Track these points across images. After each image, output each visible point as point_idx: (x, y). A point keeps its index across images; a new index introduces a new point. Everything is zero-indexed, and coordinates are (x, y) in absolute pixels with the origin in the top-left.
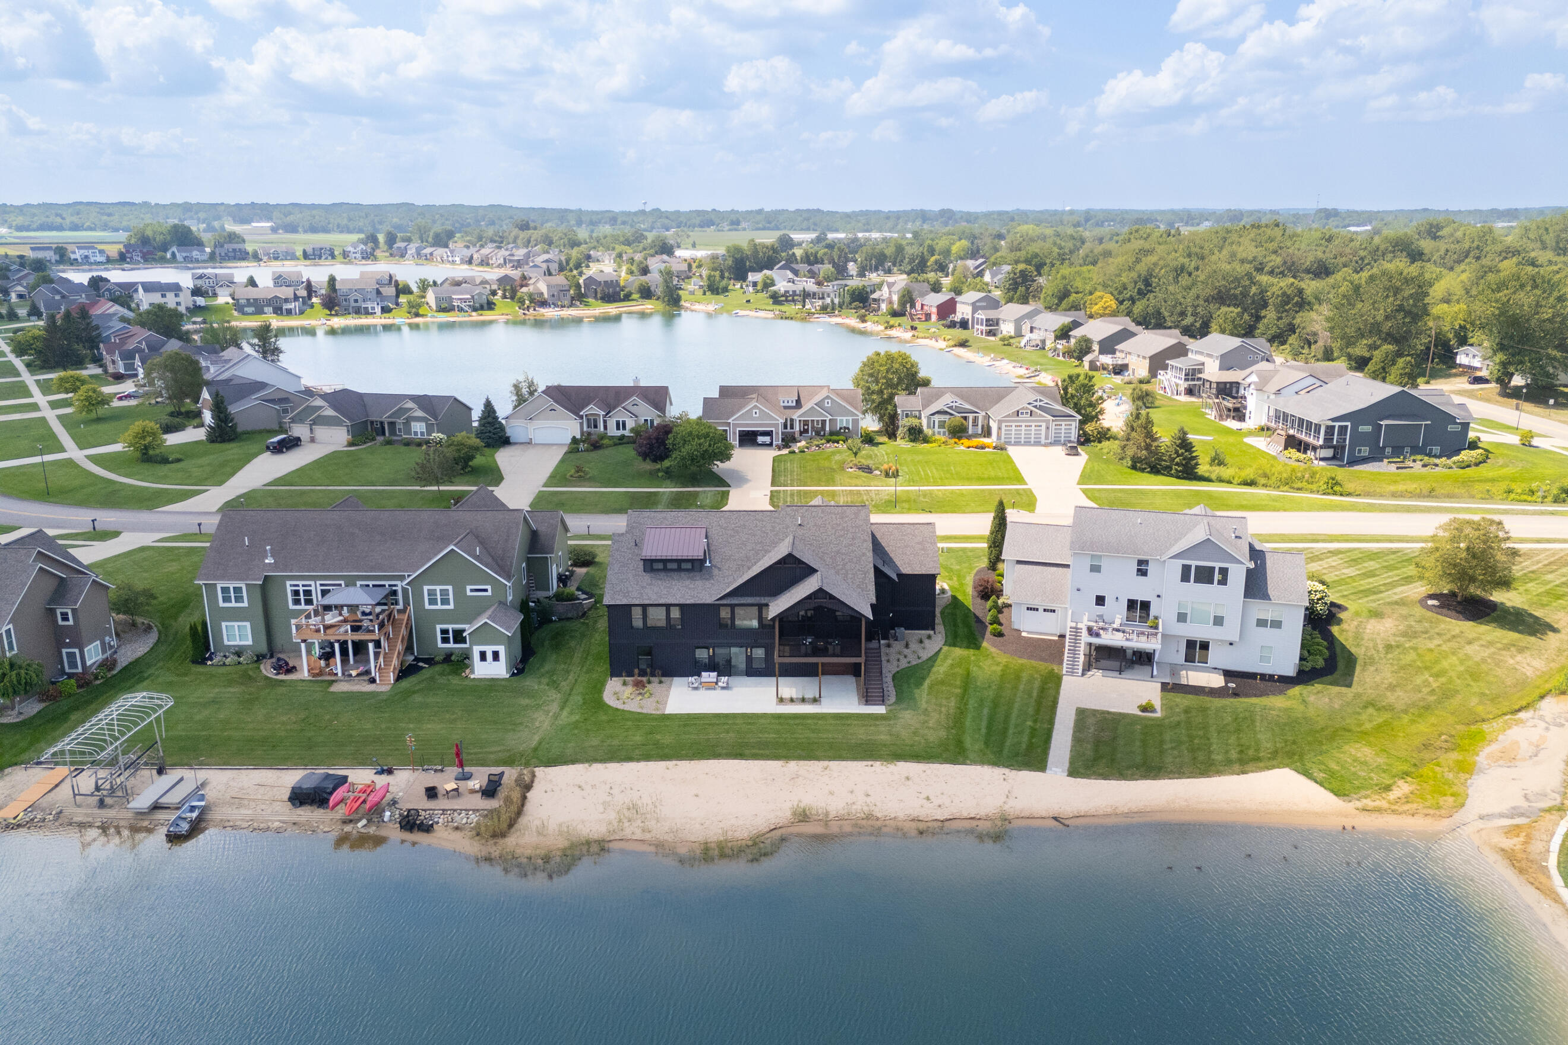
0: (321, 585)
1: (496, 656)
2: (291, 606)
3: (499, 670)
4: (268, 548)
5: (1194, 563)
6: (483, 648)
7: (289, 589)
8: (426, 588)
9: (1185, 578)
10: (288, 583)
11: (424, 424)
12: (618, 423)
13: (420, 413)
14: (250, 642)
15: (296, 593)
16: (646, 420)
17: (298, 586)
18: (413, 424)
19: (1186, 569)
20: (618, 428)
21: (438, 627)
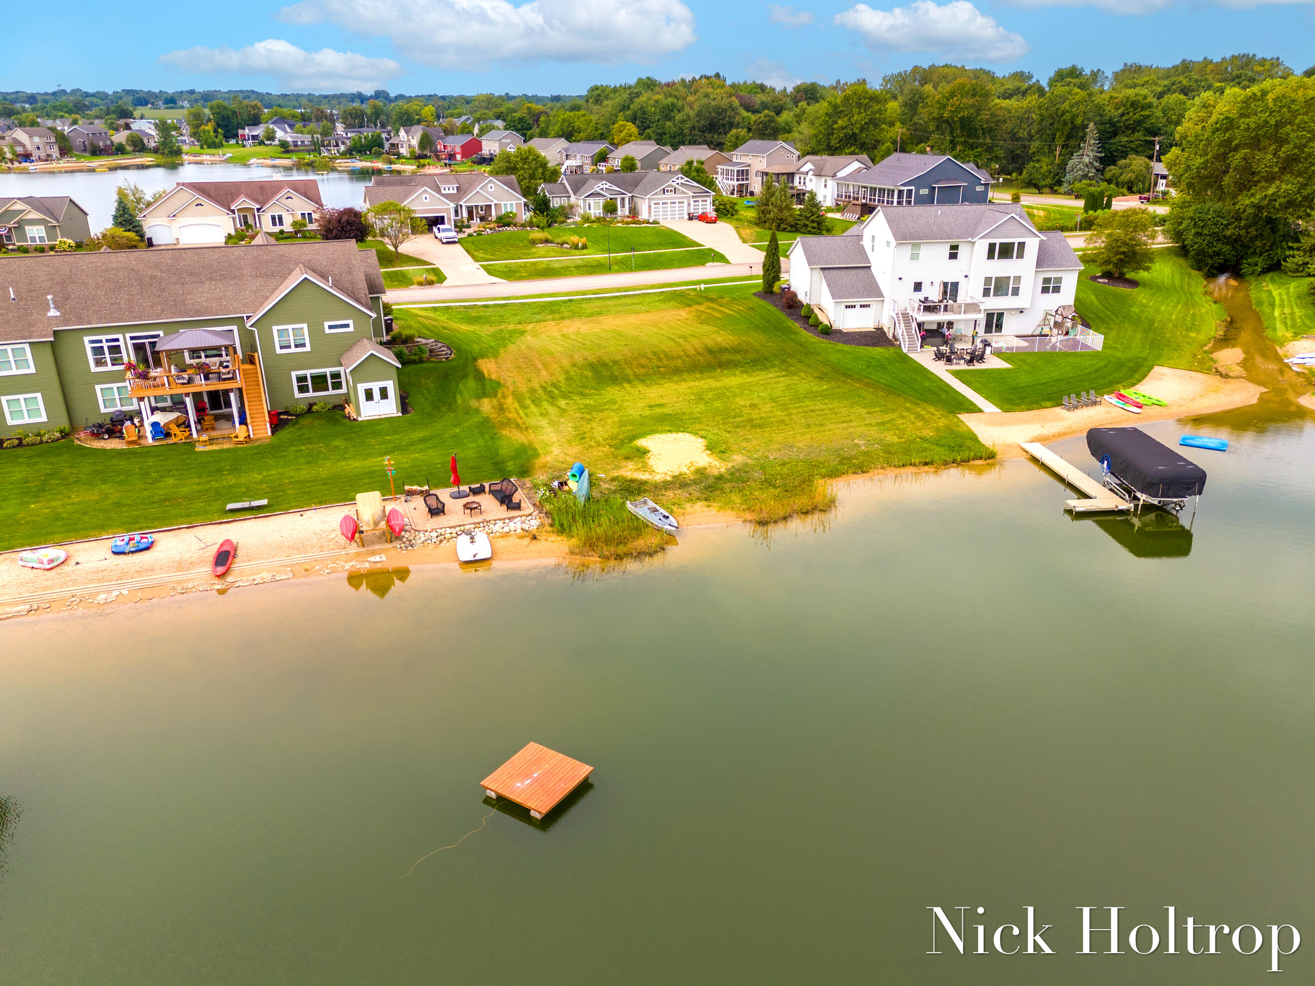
0: (132, 338)
1: (384, 393)
2: (93, 368)
3: (389, 408)
4: (49, 297)
5: (998, 241)
6: (368, 385)
7: (88, 347)
8: (275, 329)
9: (991, 255)
10: (86, 339)
11: (43, 227)
12: (273, 218)
13: (35, 215)
14: (44, 418)
15: (98, 351)
16: (303, 214)
17: (101, 341)
18: (27, 228)
19: (992, 247)
20: (274, 224)
21: (294, 374)
